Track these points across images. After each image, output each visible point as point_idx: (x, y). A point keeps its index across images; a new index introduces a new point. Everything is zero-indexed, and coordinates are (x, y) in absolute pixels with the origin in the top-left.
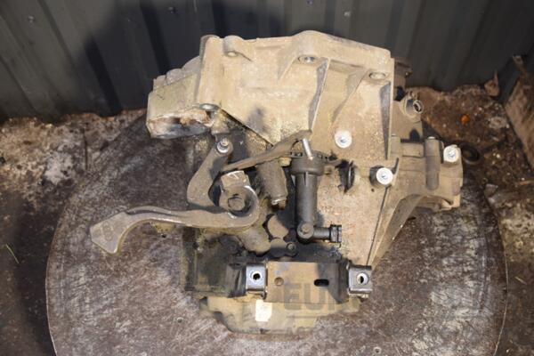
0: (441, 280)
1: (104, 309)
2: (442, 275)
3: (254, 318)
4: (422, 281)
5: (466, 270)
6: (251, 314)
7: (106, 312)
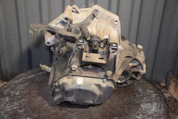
0: (144, 102)
1: (14, 107)
2: (144, 101)
3: (76, 83)
4: (137, 102)
5: (152, 100)
6: (75, 82)
7: (15, 107)
